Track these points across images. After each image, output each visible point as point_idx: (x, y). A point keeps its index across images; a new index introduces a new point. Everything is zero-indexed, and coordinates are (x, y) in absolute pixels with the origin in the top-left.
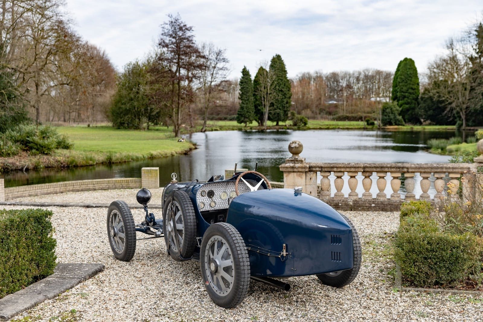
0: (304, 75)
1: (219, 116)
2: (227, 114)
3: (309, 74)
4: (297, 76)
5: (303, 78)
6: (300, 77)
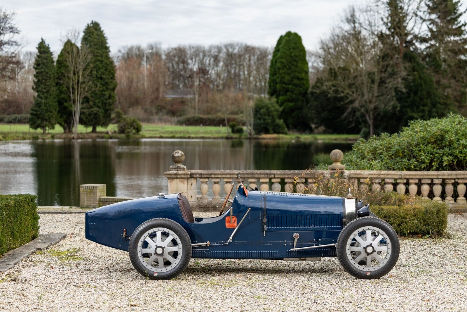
0: (131, 49)
2: (4, 113)
3: (139, 48)
4: (120, 51)
5: (130, 56)
6: (124, 54)
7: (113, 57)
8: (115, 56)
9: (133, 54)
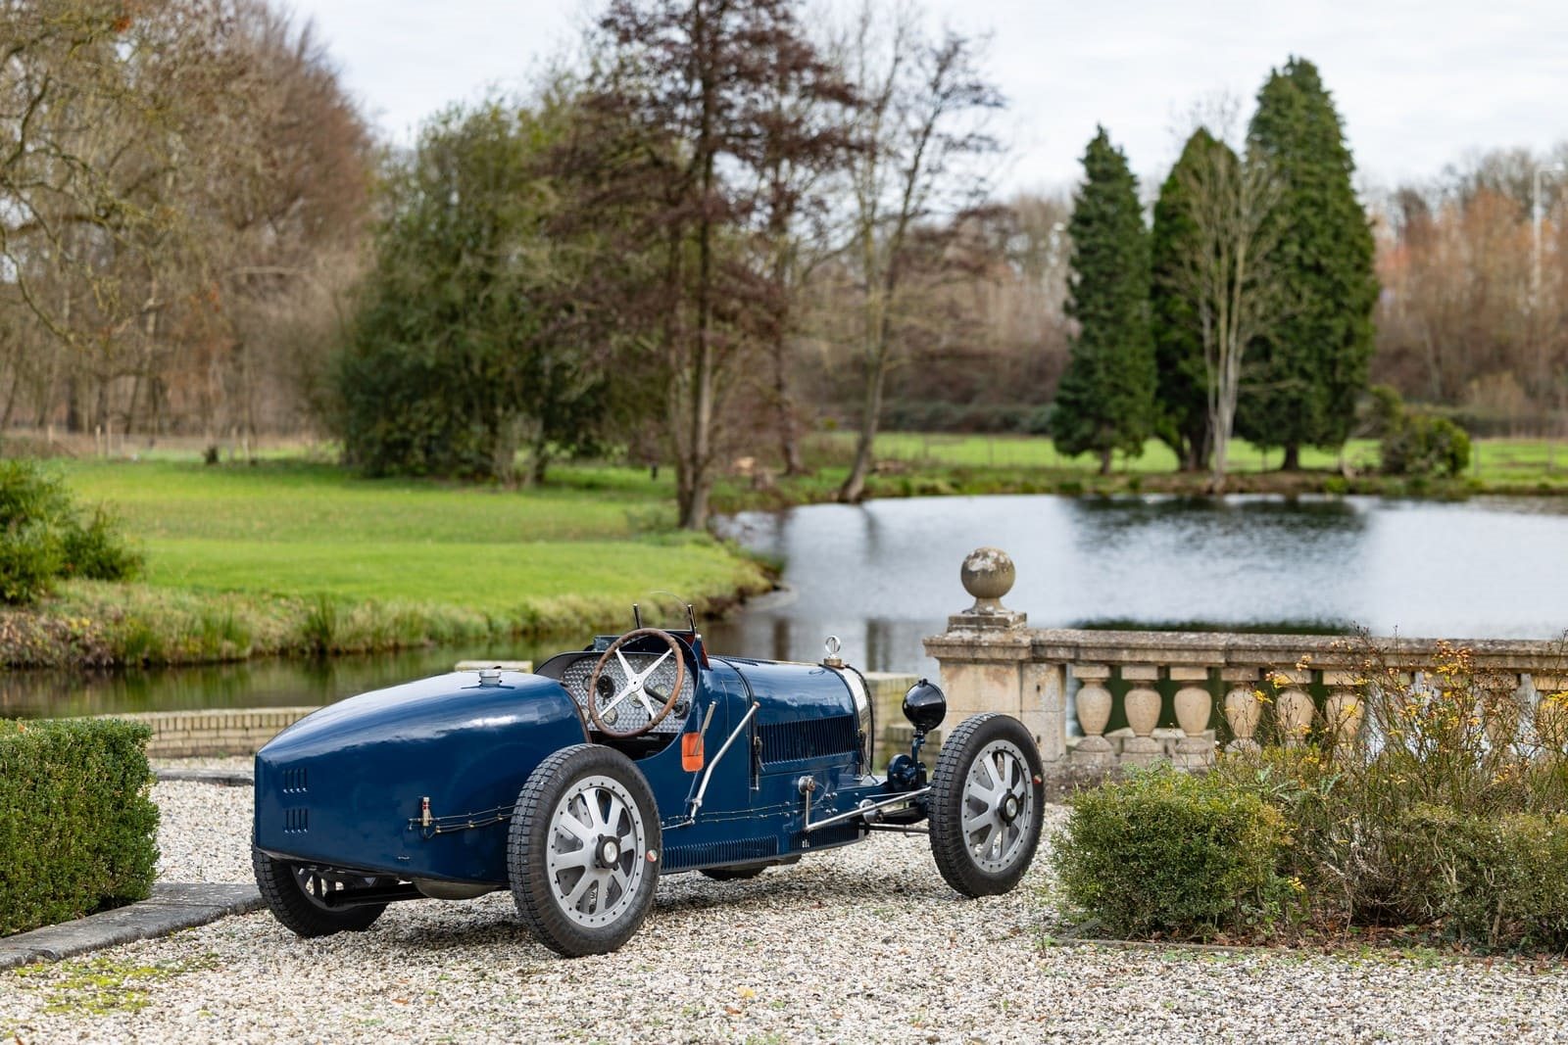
0: (1492, 163)
1: (973, 408)
2: (1020, 398)
3: (1523, 159)
4: (1450, 170)
5: (1488, 184)
6: (1465, 179)
7: (1426, 191)
8: (1435, 186)
9: (1501, 178)
